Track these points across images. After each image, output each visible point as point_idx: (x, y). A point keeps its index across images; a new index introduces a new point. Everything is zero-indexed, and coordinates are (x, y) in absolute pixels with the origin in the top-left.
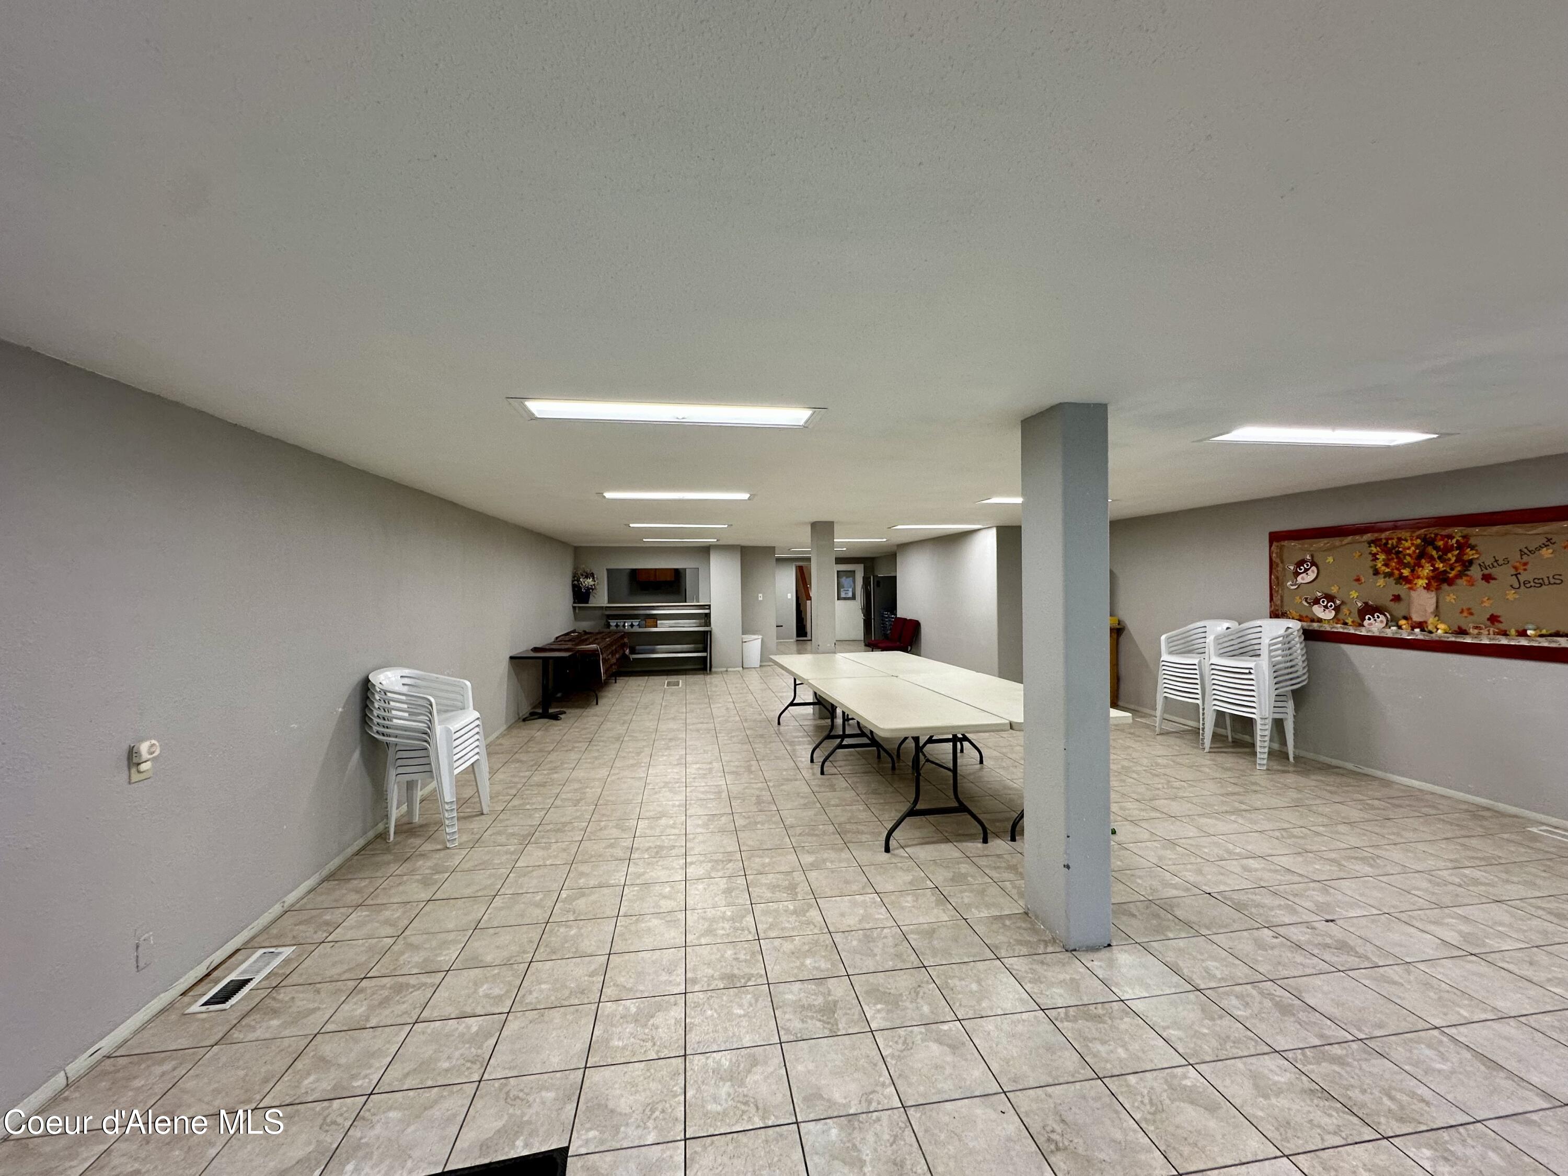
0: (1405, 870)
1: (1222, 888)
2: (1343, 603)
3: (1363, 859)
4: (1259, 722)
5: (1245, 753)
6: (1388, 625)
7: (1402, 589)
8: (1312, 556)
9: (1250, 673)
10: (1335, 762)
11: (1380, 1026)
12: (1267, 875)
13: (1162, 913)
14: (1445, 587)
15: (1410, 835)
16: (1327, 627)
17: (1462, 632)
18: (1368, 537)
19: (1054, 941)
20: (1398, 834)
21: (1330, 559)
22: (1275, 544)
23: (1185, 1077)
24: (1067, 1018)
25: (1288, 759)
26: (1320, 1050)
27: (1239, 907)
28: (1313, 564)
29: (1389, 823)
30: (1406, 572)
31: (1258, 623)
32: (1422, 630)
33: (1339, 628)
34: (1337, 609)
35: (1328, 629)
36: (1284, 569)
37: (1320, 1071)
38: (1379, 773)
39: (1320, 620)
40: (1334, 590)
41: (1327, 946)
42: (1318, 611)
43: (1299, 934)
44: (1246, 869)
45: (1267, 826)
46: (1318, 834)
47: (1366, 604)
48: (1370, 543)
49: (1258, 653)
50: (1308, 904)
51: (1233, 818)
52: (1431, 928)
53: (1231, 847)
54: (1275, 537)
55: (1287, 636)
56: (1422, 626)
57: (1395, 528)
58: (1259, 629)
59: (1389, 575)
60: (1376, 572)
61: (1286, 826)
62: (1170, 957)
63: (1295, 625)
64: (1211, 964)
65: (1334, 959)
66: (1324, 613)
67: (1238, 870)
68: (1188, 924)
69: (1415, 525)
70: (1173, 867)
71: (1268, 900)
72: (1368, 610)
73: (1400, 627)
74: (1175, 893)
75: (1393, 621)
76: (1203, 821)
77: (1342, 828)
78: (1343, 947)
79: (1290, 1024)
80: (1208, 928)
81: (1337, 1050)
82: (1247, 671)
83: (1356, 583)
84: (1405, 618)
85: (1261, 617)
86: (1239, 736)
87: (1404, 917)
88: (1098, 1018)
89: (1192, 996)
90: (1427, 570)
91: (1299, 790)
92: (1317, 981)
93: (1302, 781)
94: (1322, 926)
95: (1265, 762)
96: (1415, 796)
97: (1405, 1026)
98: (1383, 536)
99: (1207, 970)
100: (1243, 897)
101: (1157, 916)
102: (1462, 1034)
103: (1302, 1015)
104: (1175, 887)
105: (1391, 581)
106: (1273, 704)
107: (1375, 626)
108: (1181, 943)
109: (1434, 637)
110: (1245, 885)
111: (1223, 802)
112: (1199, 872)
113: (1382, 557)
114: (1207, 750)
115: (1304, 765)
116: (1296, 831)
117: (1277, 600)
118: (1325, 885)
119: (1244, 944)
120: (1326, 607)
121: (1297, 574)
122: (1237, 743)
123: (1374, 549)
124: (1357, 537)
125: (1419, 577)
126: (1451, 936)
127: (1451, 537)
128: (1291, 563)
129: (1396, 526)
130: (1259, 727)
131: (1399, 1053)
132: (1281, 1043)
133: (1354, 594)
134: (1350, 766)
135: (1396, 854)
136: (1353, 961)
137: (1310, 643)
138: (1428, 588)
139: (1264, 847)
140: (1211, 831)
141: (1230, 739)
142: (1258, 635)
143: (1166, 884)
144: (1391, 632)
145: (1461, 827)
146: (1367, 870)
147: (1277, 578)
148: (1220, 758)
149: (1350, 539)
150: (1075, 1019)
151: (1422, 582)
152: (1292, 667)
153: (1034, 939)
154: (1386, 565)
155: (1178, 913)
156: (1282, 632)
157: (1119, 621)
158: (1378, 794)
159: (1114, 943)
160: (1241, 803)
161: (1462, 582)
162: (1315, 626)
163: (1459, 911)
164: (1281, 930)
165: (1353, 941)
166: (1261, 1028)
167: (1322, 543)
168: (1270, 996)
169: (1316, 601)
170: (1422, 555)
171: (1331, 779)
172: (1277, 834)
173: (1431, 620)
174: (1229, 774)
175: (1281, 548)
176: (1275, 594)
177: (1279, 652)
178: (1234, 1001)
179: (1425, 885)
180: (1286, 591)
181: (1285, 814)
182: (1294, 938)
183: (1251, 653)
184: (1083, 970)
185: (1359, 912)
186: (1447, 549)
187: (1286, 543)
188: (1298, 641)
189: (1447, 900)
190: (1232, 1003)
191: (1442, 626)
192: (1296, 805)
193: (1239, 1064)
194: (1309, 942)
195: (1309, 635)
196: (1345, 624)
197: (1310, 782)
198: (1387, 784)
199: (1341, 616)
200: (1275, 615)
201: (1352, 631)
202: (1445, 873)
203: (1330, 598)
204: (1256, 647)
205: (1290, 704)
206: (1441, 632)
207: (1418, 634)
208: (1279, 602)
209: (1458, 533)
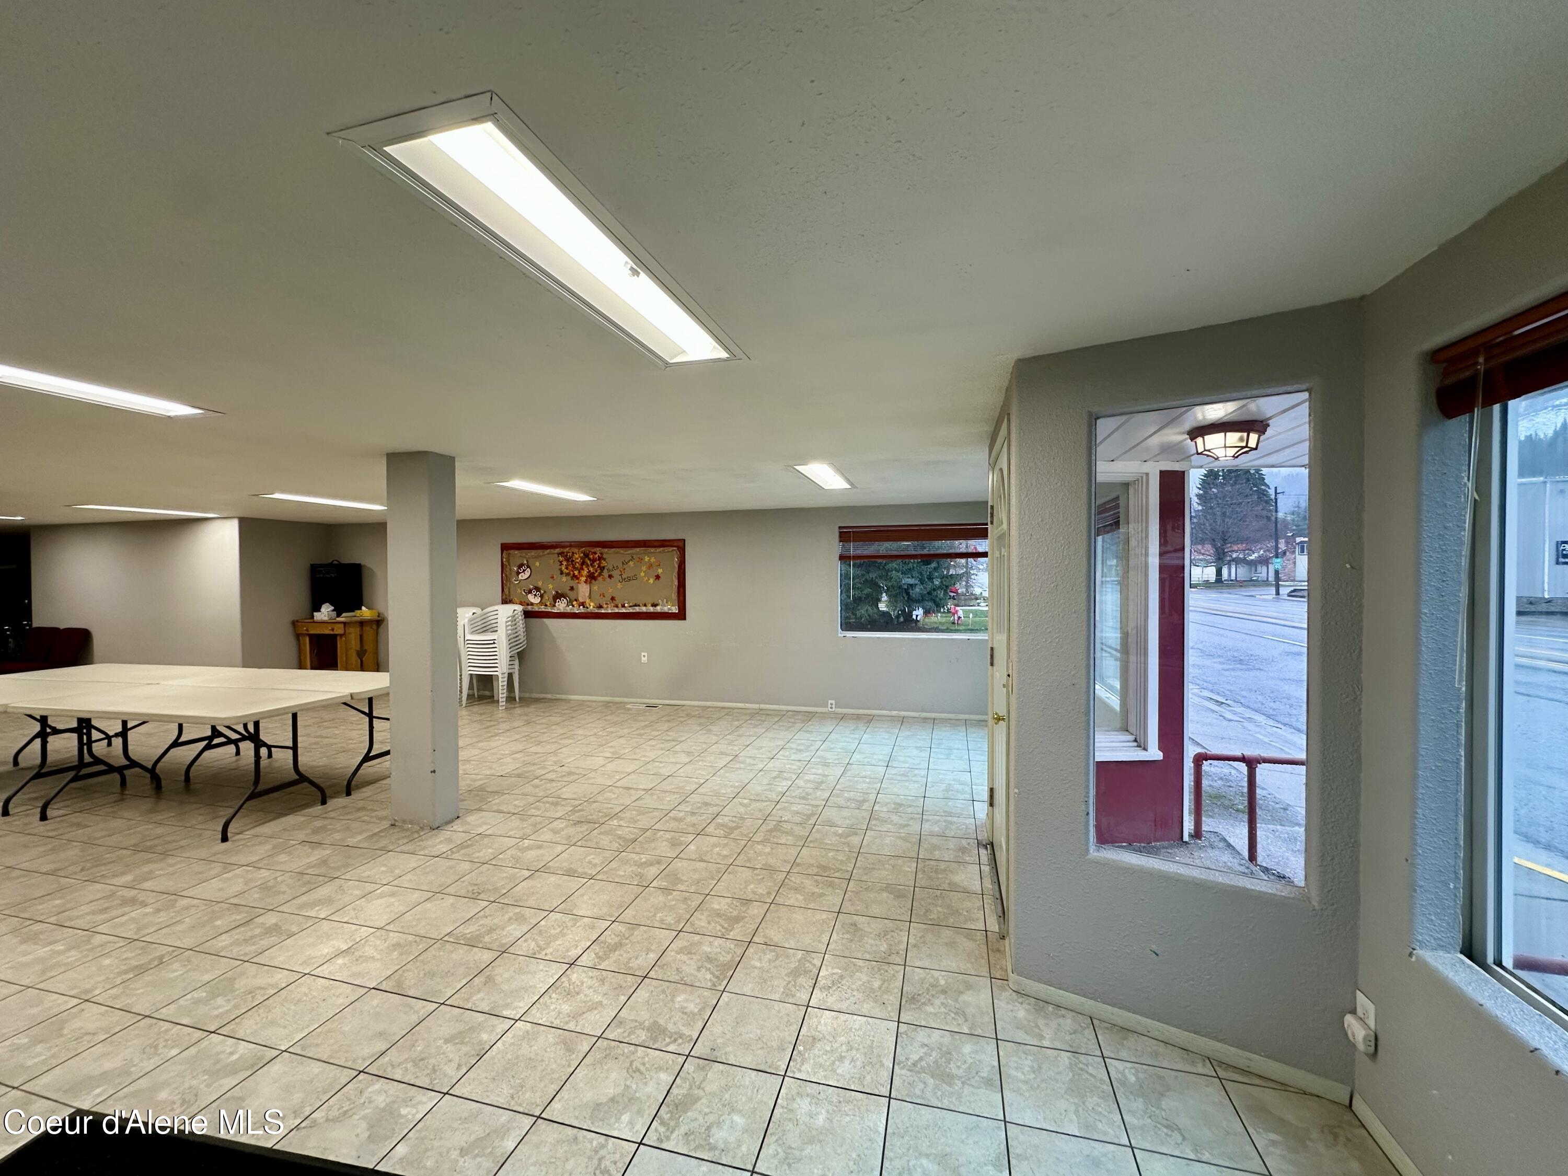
0: (586, 736)
1: (506, 771)
2: (545, 592)
3: (568, 738)
4: (500, 676)
5: (489, 702)
6: (568, 605)
7: (574, 583)
8: (527, 561)
9: (494, 643)
10: (542, 696)
11: (591, 794)
12: (526, 758)
13: (480, 793)
14: (593, 581)
15: (583, 722)
16: (536, 609)
17: (600, 607)
18: (557, 550)
19: (422, 829)
20: (579, 723)
21: (537, 564)
22: (505, 552)
23: (524, 844)
24: (453, 853)
25: (515, 700)
26: (573, 811)
27: (519, 776)
28: (528, 567)
29: (574, 719)
30: (576, 573)
31: (496, 608)
32: (584, 607)
33: (543, 608)
34: (542, 596)
35: (537, 609)
36: (510, 570)
37: (574, 817)
38: (563, 697)
39: (532, 604)
40: (540, 584)
41: (564, 776)
42: (531, 598)
43: (549, 776)
44: (514, 759)
45: (518, 737)
46: (544, 733)
47: (557, 592)
48: (559, 554)
49: (495, 629)
50: (550, 763)
51: (497, 738)
52: (601, 754)
53: (502, 752)
54: (505, 547)
55: (514, 616)
56: (583, 604)
57: (571, 546)
58: (496, 612)
59: (568, 574)
60: (562, 573)
61: (526, 734)
62: (495, 808)
63: (519, 608)
64: (516, 802)
65: (569, 780)
66: (534, 599)
67: (511, 761)
68: (497, 792)
69: (581, 544)
70: (475, 772)
71: (533, 768)
72: (558, 596)
73: (573, 606)
74: (481, 782)
75: (570, 603)
76: (480, 745)
77: (553, 727)
78: (570, 774)
79: (559, 808)
80: (508, 790)
81: (579, 808)
82: (492, 642)
83: (551, 580)
84: (576, 600)
85: (498, 604)
86: (482, 693)
87: (590, 754)
88: (468, 846)
89: (513, 818)
90: (585, 572)
91: (526, 715)
92: (564, 789)
93: (526, 710)
94: (559, 769)
95: (504, 703)
96: (581, 704)
97: (600, 790)
98: (566, 550)
99: (515, 805)
100: (519, 771)
101: (478, 795)
102: (618, 784)
103: (563, 803)
104: (481, 779)
105: (569, 578)
106: (508, 663)
107: (561, 606)
108: (497, 801)
109: (589, 610)
110: (518, 766)
111: (487, 732)
112: (491, 768)
113: (565, 563)
114: (464, 705)
115: (525, 701)
116: (533, 735)
117: (506, 590)
118: (555, 753)
119: (528, 789)
120: (535, 595)
121: (518, 573)
122: (481, 698)
123: (561, 559)
124: (552, 550)
125: (582, 576)
126: (608, 755)
127: (595, 553)
128: (515, 566)
129: (571, 545)
130: (500, 680)
131: (600, 798)
132: (558, 815)
133: (551, 586)
134: (549, 696)
135: (580, 732)
136: (577, 777)
137: (528, 620)
138: (586, 582)
139: (520, 747)
140: (488, 748)
141: (476, 696)
142: (496, 617)
143: (475, 780)
144: (569, 609)
145: (602, 712)
146: (571, 741)
147: (506, 576)
148: (476, 709)
149: (548, 551)
150: (458, 851)
151: (583, 579)
152: (517, 637)
153: (408, 833)
154: (567, 568)
155: (489, 789)
156: (511, 613)
157: (379, 614)
158: (565, 708)
159: (460, 815)
160: (498, 729)
161: (600, 579)
162: (530, 608)
163: (609, 745)
164: (542, 777)
165: (574, 770)
166: (548, 814)
167: (533, 553)
168: (548, 802)
169: (530, 592)
170: (583, 563)
171: (541, 705)
172: (524, 739)
173: (588, 601)
174: (483, 716)
175: (509, 555)
176: (505, 587)
177: (510, 627)
178: (533, 811)
179: (596, 739)
180: (512, 586)
181: (525, 729)
182: (549, 778)
183: (492, 630)
184: (449, 833)
185: (573, 759)
186: (594, 561)
187: (511, 552)
188: (520, 617)
189: (604, 742)
190: (533, 812)
191: (592, 604)
192: (528, 723)
193: (545, 829)
194: (557, 777)
195: (528, 615)
196: (546, 605)
197: (531, 709)
198: (568, 701)
199: (543, 601)
200: (505, 601)
201: (550, 610)
202: (601, 733)
203: (537, 589)
204: (495, 625)
205: (517, 662)
206: (592, 607)
207: (582, 609)
208: (507, 593)
209: (598, 550)
